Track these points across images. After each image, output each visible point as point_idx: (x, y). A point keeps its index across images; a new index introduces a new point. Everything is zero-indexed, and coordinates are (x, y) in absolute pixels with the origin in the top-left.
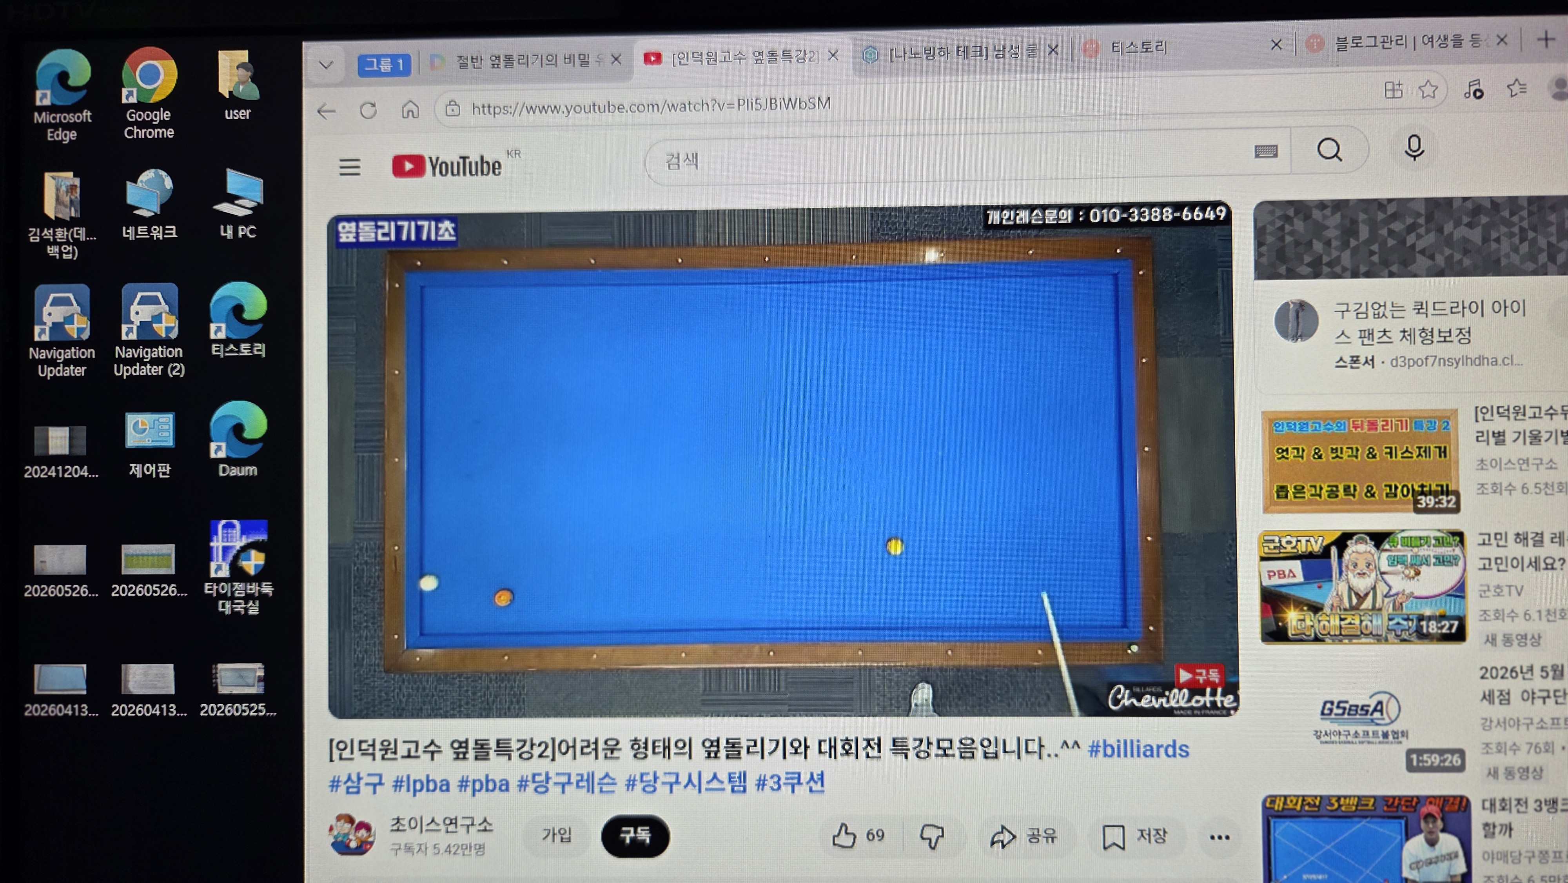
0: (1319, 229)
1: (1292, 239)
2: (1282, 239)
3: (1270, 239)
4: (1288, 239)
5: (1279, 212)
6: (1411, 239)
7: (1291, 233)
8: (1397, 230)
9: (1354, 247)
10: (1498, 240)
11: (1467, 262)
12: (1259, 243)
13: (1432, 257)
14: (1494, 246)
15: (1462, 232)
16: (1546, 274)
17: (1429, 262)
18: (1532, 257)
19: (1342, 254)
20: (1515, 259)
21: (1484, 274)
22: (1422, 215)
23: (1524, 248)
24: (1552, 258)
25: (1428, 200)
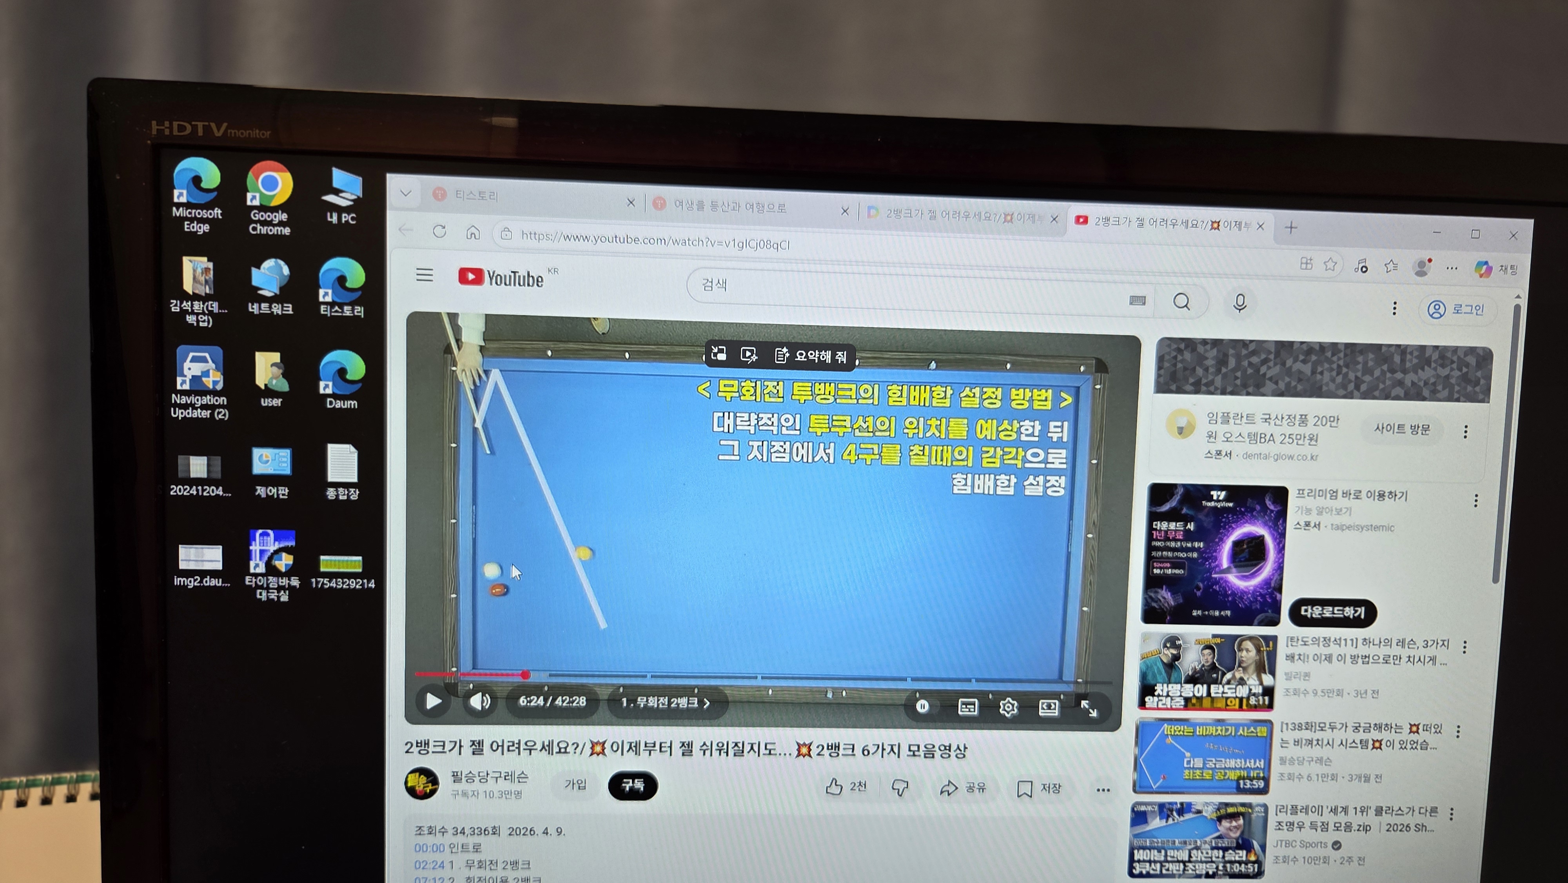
0: (1201, 358)
1: (1182, 365)
2: (1175, 365)
3: (1166, 365)
4: (1179, 365)
5: (1174, 346)
6: (1263, 369)
7: (1182, 361)
8: (1254, 363)
9: (1224, 373)
10: (1322, 373)
11: (1300, 387)
12: (1160, 367)
13: (1276, 383)
14: (1319, 377)
15: (1298, 366)
16: (1352, 398)
17: (1274, 386)
18: (1344, 387)
19: (1216, 378)
20: (1332, 386)
21: (1310, 396)
22: (1272, 353)
23: (1339, 379)
24: (1357, 387)
25: (1277, 342)
